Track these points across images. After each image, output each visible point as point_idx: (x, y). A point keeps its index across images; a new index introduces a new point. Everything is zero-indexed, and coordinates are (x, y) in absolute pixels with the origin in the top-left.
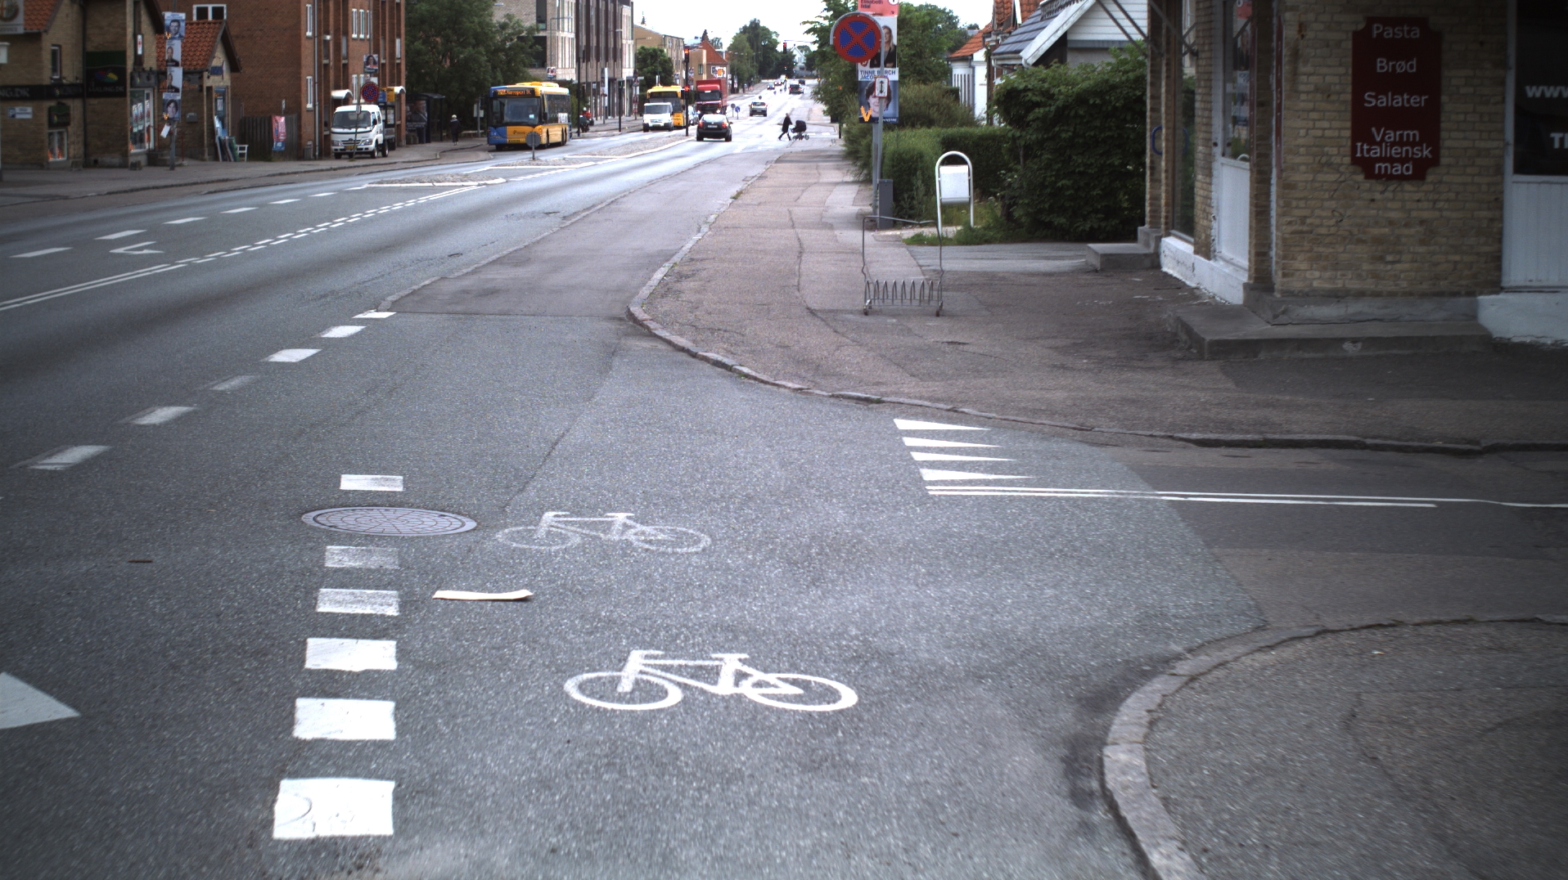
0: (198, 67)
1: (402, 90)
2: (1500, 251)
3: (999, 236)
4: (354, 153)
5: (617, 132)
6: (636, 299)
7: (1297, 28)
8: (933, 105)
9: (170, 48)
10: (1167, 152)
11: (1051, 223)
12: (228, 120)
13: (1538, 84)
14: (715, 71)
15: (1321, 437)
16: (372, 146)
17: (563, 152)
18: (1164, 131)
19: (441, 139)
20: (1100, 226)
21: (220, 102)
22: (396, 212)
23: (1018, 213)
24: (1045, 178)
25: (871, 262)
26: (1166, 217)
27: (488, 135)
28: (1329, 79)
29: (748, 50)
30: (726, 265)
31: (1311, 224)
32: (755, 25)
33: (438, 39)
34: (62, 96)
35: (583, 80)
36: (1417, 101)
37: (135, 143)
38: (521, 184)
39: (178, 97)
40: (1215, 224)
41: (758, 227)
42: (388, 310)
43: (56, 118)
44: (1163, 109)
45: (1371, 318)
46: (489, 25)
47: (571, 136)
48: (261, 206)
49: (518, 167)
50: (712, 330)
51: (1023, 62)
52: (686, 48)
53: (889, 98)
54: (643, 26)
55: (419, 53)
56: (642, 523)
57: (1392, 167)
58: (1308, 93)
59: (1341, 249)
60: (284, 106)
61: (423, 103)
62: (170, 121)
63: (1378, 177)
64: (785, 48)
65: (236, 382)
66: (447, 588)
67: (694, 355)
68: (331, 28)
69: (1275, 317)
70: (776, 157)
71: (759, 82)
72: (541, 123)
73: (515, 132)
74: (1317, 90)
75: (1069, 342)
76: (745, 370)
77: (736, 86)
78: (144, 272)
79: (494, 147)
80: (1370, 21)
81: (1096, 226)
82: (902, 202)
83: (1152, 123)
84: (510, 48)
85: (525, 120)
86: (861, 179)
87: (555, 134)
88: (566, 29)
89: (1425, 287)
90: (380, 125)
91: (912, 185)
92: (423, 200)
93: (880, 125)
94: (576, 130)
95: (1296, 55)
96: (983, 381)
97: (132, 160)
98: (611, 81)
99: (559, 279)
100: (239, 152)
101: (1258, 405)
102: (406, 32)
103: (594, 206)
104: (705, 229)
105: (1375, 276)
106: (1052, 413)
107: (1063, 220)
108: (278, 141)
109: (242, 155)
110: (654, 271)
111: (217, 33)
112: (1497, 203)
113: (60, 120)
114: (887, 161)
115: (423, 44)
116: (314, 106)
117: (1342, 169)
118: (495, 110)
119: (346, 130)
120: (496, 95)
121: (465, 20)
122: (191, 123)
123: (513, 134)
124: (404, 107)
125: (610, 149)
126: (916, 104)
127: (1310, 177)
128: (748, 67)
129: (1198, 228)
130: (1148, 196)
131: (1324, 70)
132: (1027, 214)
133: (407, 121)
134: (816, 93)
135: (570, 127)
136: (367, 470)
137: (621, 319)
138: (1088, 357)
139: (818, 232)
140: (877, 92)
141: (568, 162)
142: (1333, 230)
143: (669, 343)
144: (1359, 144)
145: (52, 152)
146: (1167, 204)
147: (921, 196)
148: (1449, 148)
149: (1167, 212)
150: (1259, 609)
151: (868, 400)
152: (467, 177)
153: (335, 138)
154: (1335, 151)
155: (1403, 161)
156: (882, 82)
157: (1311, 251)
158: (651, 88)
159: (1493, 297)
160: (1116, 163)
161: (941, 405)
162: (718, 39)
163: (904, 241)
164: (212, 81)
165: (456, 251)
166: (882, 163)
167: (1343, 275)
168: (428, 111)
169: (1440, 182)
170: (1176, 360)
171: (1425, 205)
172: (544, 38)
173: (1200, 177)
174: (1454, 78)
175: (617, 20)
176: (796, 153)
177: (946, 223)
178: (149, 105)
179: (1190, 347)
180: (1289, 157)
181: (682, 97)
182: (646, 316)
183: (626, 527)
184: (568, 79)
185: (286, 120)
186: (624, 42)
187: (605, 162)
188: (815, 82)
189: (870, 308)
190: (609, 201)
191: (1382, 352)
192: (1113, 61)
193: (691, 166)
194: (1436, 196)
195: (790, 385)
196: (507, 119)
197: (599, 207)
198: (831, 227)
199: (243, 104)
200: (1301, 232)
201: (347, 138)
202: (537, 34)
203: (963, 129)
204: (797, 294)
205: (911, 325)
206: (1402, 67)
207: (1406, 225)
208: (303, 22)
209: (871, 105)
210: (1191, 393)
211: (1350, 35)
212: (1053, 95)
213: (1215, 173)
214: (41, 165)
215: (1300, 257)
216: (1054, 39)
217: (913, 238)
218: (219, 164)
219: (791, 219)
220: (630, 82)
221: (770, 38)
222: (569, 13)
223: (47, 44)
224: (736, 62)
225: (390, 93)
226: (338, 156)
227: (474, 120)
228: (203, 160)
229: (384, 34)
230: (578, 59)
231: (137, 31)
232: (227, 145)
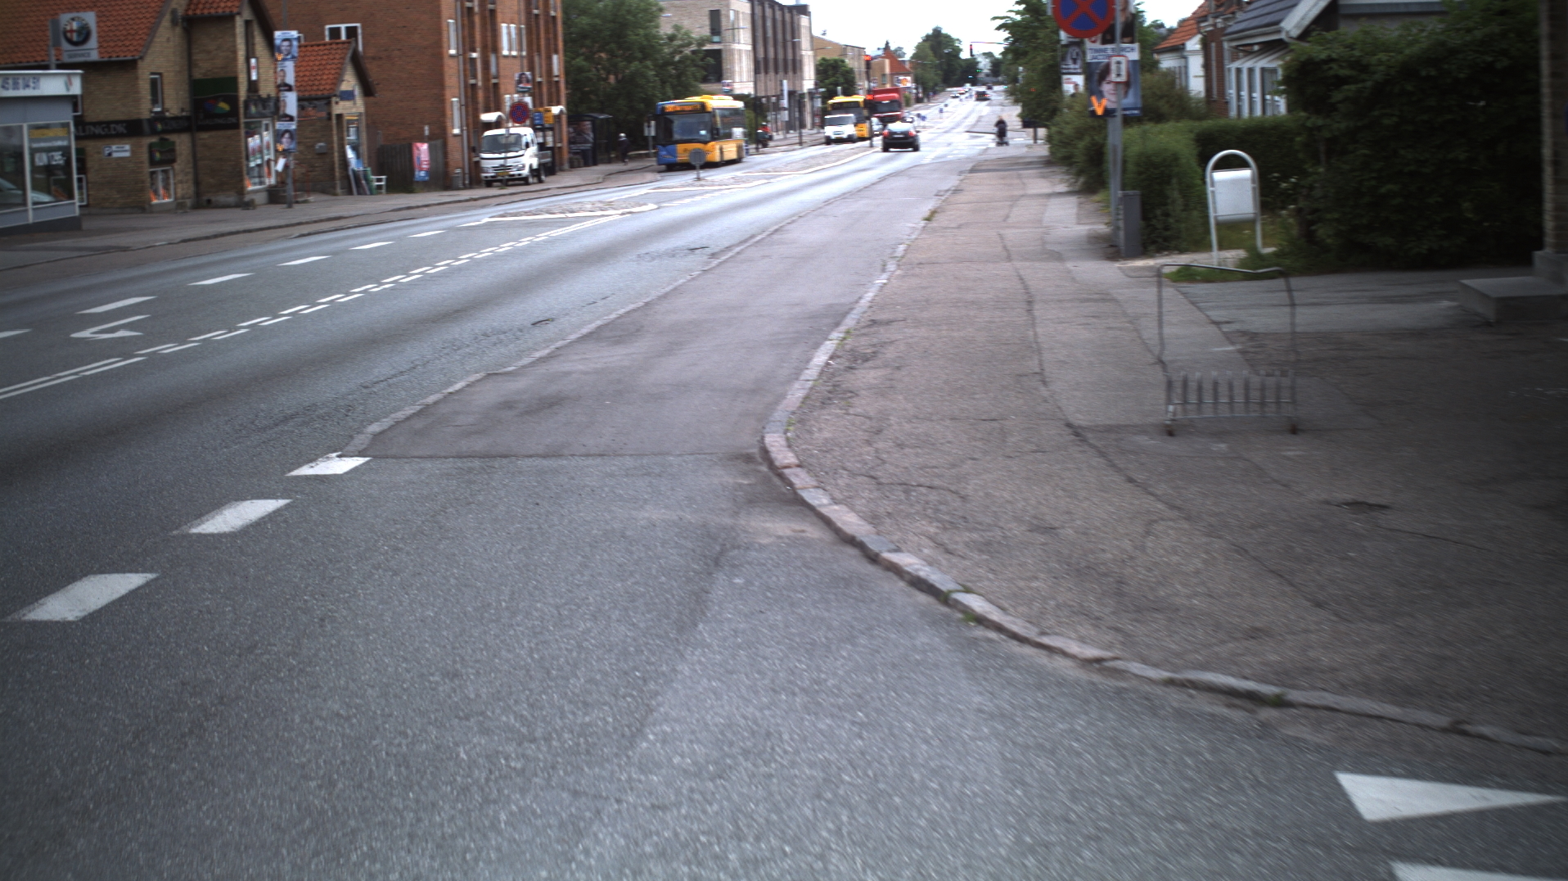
0: (326, 93)
1: (561, 111)
3: (1299, 265)
4: (506, 180)
5: (797, 147)
6: (777, 415)
11: (1371, 245)
12: (364, 149)
14: (899, 81)
16: (525, 172)
17: (737, 170)
19: (610, 161)
21: (352, 130)
23: (1322, 232)
24: (1361, 182)
27: (658, 155)
29: (931, 59)
30: (923, 331)
32: (937, 33)
33: (603, 55)
34: (164, 131)
35: (761, 93)
37: (253, 178)
38: (671, 212)
41: (963, 261)
42: (359, 455)
43: (158, 155)
46: (656, 37)
47: (748, 153)
48: (337, 252)
51: (1284, 37)
52: (868, 58)
53: (1128, 83)
54: (822, 36)
55: (580, 70)
60: (427, 133)
61: (588, 124)
64: (969, 56)
67: (873, 558)
68: (478, 45)
71: (943, 90)
72: (714, 139)
73: (685, 150)
76: (976, 603)
77: (920, 95)
82: (1154, 222)
84: (680, 62)
85: (696, 137)
87: (730, 151)
88: (742, 41)
90: (533, 149)
91: (1168, 198)
94: (754, 146)
97: (249, 198)
98: (791, 94)
100: (376, 184)
102: (565, 48)
107: (1389, 241)
108: (421, 169)
109: (379, 187)
111: (346, 54)
113: (164, 157)
114: (1131, 167)
115: (585, 60)
116: (462, 131)
118: (664, 127)
119: (496, 156)
120: (666, 113)
121: (630, 33)
122: (322, 155)
123: (682, 152)
124: (565, 128)
125: (787, 165)
128: (932, 76)
130: (1548, 206)
132: (1337, 233)
133: (569, 143)
134: (1006, 99)
135: (746, 142)
139: (1044, 266)
140: (1113, 77)
141: (737, 180)
145: (156, 193)
152: (610, 205)
153: (485, 164)
156: (1119, 63)
158: (832, 99)
162: (900, 49)
163: (1169, 276)
164: (340, 107)
166: (1124, 171)
168: (594, 132)
172: (719, 52)
175: (795, 31)
176: (992, 160)
177: (1225, 247)
178: (266, 136)
181: (865, 108)
182: (790, 456)
184: (746, 92)
185: (430, 148)
186: (804, 53)
187: (779, 179)
188: (1003, 87)
189: (1174, 420)
190: (773, 229)
193: (875, 179)
195: (1074, 648)
196: (677, 137)
198: (1058, 257)
199: (380, 131)
201: (497, 163)
202: (711, 47)
204: (1043, 391)
208: (445, 40)
209: (1106, 94)
214: (143, 208)
216: (1323, 4)
217: (1182, 270)
218: (356, 197)
219: (1005, 247)
220: (811, 94)
221: (953, 45)
222: (745, 24)
223: (145, 73)
224: (919, 71)
225: (548, 115)
226: (489, 183)
227: (646, 139)
228: (335, 194)
229: (539, 51)
230: (757, 71)
231: (250, 54)
232: (362, 177)
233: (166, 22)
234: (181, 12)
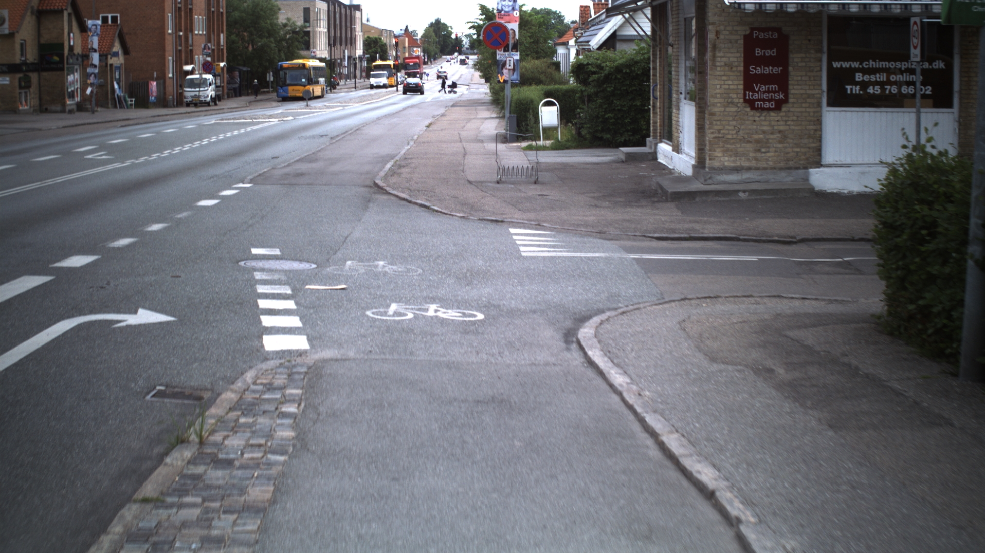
0: (105, 53)
1: (225, 65)
2: (821, 146)
3: (574, 145)
4: (197, 103)
5: (354, 89)
6: (378, 177)
7: (715, 34)
8: (542, 73)
9: (92, 41)
10: (660, 98)
11: (602, 137)
12: (123, 83)
13: (839, 61)
14: (413, 51)
15: (718, 235)
16: (209, 99)
17: (324, 101)
18: (658, 86)
19: (248, 95)
20: (629, 139)
21: (117, 73)
22: (235, 136)
23: (584, 132)
24: (598, 113)
25: (503, 159)
26: (660, 133)
27: (277, 92)
28: (731, 59)
29: (434, 38)
30: (424, 160)
31: (723, 133)
32: (438, 22)
33: (245, 34)
34: (27, 71)
35: (333, 57)
36: (776, 70)
37: (69, 97)
38: (303, 120)
39: (96, 71)
40: (681, 135)
41: (441, 142)
42: (249, 183)
43: (23, 84)
44: (658, 75)
45: (754, 180)
46: (276, 25)
47: (327, 92)
48: (158, 133)
49: (299, 111)
50: (419, 191)
51: (591, 48)
52: (396, 37)
53: (514, 70)
54: (368, 23)
55: (233, 42)
56: (391, 265)
57: (764, 104)
58: (721, 66)
59: (739, 146)
60: (155, 76)
61: (237, 73)
62: (92, 85)
63: (757, 109)
64: (456, 36)
65: (185, 214)
66: (310, 285)
67: (410, 202)
68: (183, 28)
69: (705, 180)
70: (451, 104)
71: (441, 57)
72: (309, 84)
73: (293, 90)
74: (726, 65)
75: (601, 194)
76: (436, 208)
77: (426, 60)
78: (110, 167)
79: (281, 99)
80: (752, 29)
81: (627, 139)
82: (522, 128)
83: (653, 82)
84: (289, 39)
85: (300, 83)
86: (501, 115)
87: (317, 90)
88: (322, 26)
89: (782, 165)
90: (213, 86)
91: (527, 118)
92: (249, 129)
93: (509, 84)
94: (329, 88)
95: (714, 47)
96: (554, 212)
97: (68, 108)
98: (349, 58)
99: (336, 168)
100: (129, 103)
101: (690, 222)
102: (227, 29)
103: (347, 132)
104: (412, 143)
105: (756, 159)
106: (586, 226)
107: (608, 136)
108: (152, 96)
109: (131, 105)
110: (386, 164)
111: (115, 32)
112: (819, 122)
113: (25, 85)
114: (513, 104)
115: (236, 36)
116: (173, 75)
117: (739, 105)
118: (281, 76)
119: (193, 90)
120: (282, 68)
121: (261, 22)
122: (102, 86)
123: (292, 91)
124: (226, 75)
125: (351, 100)
126: (532, 72)
127: (722, 109)
128: (433, 48)
129: (674, 137)
130: (651, 122)
131: (729, 55)
132: (589, 133)
133: (228, 83)
134: (475, 65)
135: (327, 86)
136: (262, 247)
137: (371, 187)
138: (609, 201)
139: (474, 144)
140: (507, 66)
141: (328, 107)
142: (735, 136)
143: (397, 196)
144: (747, 92)
145: (21, 103)
146: (660, 126)
147: (532, 124)
148: (793, 94)
149: (660, 130)
150: (662, 294)
151: (497, 221)
152: (271, 117)
153: (186, 94)
154: (735, 96)
155: (769, 101)
156: (510, 60)
157: (723, 147)
158: (374, 62)
159: (817, 169)
160: (638, 104)
161: (533, 223)
162: (415, 31)
163: (522, 148)
164: (113, 61)
165: (275, 156)
166: (511, 106)
167: (740, 159)
168: (240, 77)
169: (789, 111)
170: (654, 202)
171: (782, 123)
172: (309, 32)
173: (674, 111)
174: (795, 59)
175: (352, 20)
176: (463, 101)
177: (546, 138)
178: (77, 75)
179: (663, 196)
180: (712, 99)
181: (394, 68)
182: (384, 185)
183: (384, 266)
184: (323, 57)
185: (157, 84)
186: (357, 33)
187: (349, 107)
188: (476, 57)
189: (500, 180)
190: (355, 129)
191: (758, 197)
192: (636, 48)
194: (787, 119)
195: (458, 215)
196: (288, 82)
197: (350, 132)
198: (482, 141)
199: (131, 75)
200: (719, 137)
201: (193, 94)
202: (305, 30)
203: (557, 86)
204: (462, 174)
205: (520, 188)
206: (769, 53)
207: (772, 133)
208: (166, 25)
209: (504, 73)
210: (658, 217)
211: (742, 37)
212: (603, 67)
213: (681, 108)
214: (15, 111)
215: (718, 150)
216: (608, 35)
217: (527, 146)
218: (118, 110)
219: (460, 138)
220: (361, 58)
221: (447, 30)
222: (323, 16)
223: (18, 39)
224: (426, 45)
225: (218, 67)
226: (188, 105)
227: (267, 83)
228: (108, 108)
229: (214, 31)
230: (329, 44)
231: (70, 31)
232: (122, 99)
233: (29, 14)
234: (36, 8)
